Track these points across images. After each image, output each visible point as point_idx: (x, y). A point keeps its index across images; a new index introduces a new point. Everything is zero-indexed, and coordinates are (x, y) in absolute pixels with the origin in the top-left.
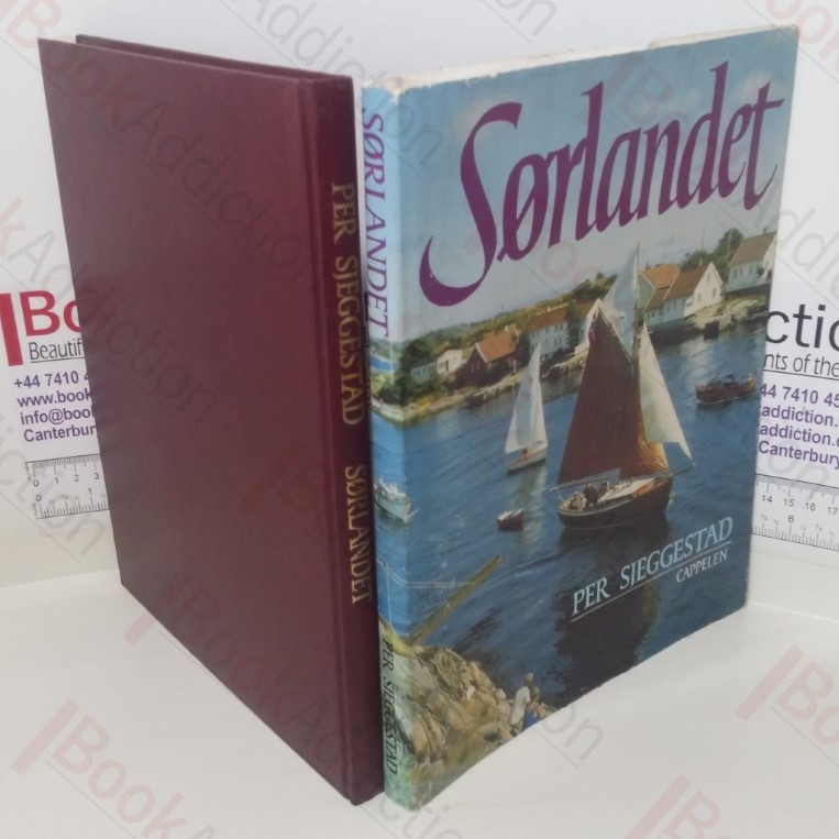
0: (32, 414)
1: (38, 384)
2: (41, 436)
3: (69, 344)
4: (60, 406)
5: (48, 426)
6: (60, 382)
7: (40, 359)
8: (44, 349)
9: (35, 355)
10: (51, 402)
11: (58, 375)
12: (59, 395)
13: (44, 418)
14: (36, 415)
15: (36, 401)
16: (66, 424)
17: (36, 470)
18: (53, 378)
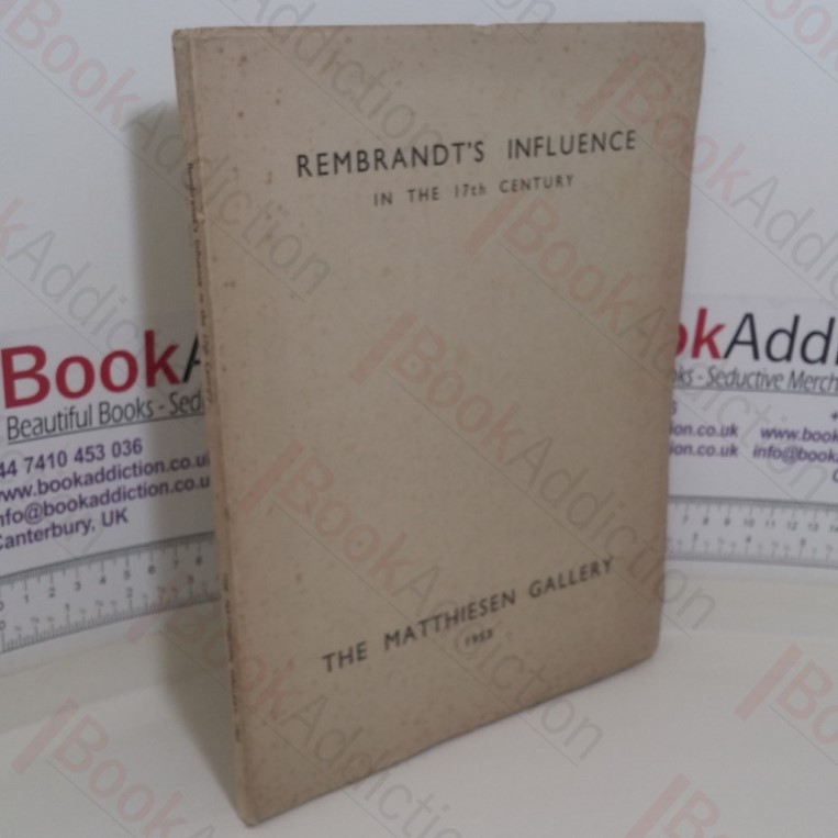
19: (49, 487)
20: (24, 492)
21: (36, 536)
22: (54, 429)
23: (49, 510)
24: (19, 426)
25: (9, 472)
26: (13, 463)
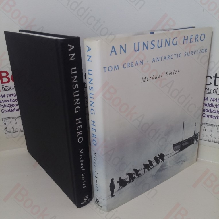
0: (3, 105)
1: (5, 97)
2: (6, 111)
3: (13, 86)
4: (11, 103)
5: (8, 108)
6: (11, 96)
7: (5, 90)
8: (6, 87)
9: (4, 89)
10: (8, 102)
11: (10, 94)
12: (11, 100)
13: (7, 106)
14: (4, 105)
15: (4, 101)
16: (13, 108)
17: (5, 120)
18: (9, 95)
19: (13, 101)
20: (8, 101)
21: (11, 111)
22: (12, 89)
23: (13, 106)
24: (5, 87)
25: (4, 97)
26: (4, 95)
